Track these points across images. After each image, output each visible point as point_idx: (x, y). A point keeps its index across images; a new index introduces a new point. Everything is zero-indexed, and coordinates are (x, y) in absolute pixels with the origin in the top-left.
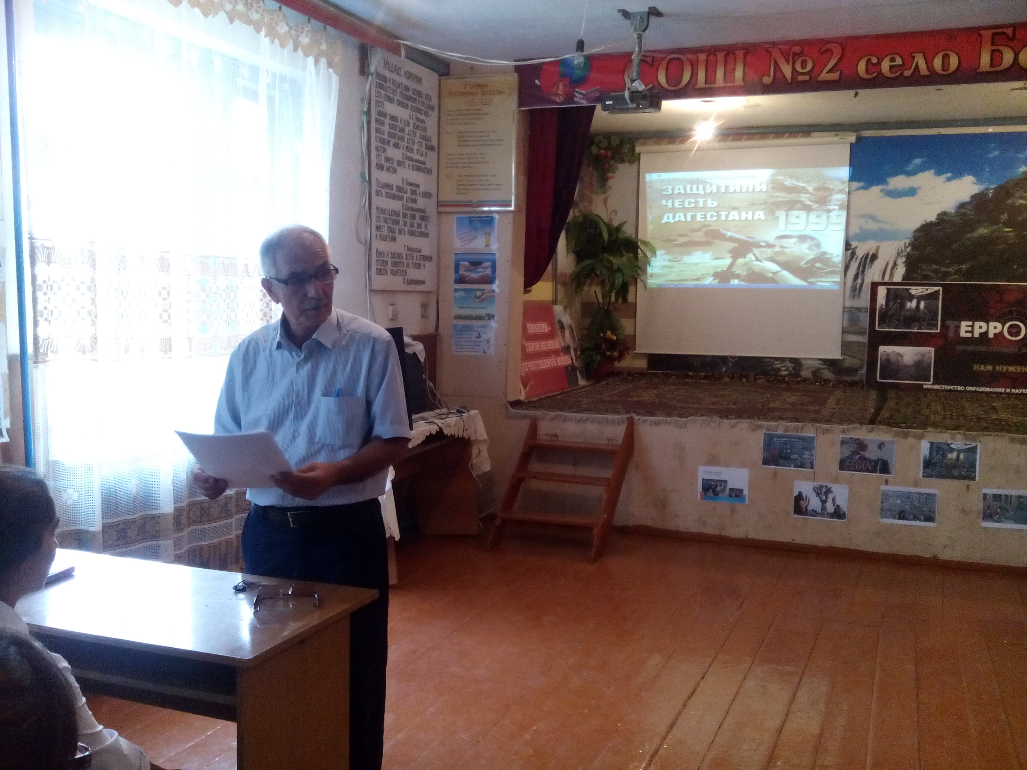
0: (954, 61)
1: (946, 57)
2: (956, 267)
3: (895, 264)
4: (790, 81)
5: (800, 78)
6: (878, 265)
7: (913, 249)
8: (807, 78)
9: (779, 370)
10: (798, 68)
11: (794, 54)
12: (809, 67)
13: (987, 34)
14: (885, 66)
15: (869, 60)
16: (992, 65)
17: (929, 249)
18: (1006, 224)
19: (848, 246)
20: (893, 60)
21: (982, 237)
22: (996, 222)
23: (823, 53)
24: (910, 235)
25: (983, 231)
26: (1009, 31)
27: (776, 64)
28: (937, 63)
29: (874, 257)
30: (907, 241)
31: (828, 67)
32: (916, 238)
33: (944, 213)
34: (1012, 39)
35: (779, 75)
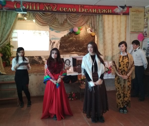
0: (75, 10)
1: (74, 9)
2: (67, 44)
3: (58, 44)
4: (48, 10)
5: (50, 10)
6: (55, 44)
7: (61, 41)
8: (51, 10)
9: (40, 63)
10: (49, 8)
11: (48, 5)
12: (51, 8)
13: (80, 6)
14: (64, 9)
15: (61, 8)
16: (81, 11)
17: (63, 41)
18: (74, 37)
19: (50, 41)
20: (65, 8)
21: (71, 39)
22: (73, 37)
23: (53, 6)
24: (60, 39)
25: (71, 38)
26: (83, 6)
27: (45, 7)
28: (73, 10)
29: (55, 42)
30: (60, 40)
31: (55, 8)
32: (61, 39)
33: (65, 35)
34: (83, 7)
35: (46, 9)
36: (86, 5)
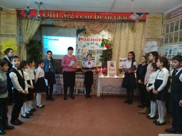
1: (90, 16)
5: (67, 17)
11: (66, 13)
15: (78, 16)
16: (96, 18)
19: (77, 46)
20: (82, 16)
31: (72, 16)
35: (64, 17)
36: (101, 13)
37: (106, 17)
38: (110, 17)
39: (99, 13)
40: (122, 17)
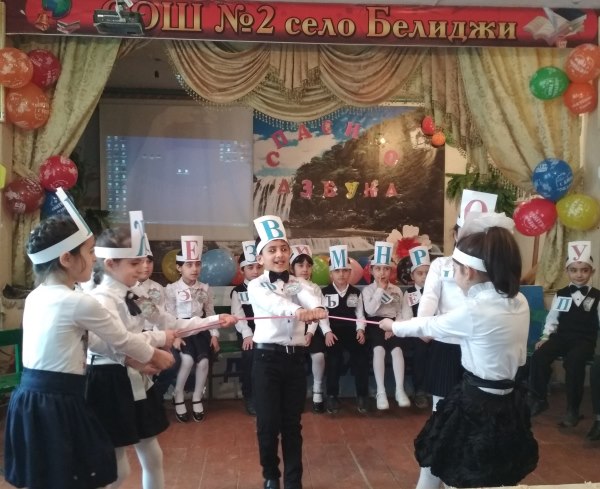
0: (352, 28)
1: (346, 24)
3: (286, 193)
4: (236, 30)
5: (244, 30)
6: (275, 194)
7: (297, 182)
8: (249, 30)
10: (242, 21)
11: (239, 11)
13: (372, 10)
14: (305, 26)
15: (293, 21)
16: (376, 32)
18: (354, 166)
19: (255, 179)
20: (310, 22)
21: (339, 174)
22: (348, 165)
23: (260, 13)
24: (295, 172)
25: (340, 171)
26: (386, 10)
27: (225, 17)
29: (272, 187)
30: (293, 177)
31: (264, 24)
32: (299, 174)
33: (316, 158)
35: (228, 26)
36: (398, 7)
37: (419, 26)
38: (437, 25)
39: (390, 7)
40: (493, 24)
